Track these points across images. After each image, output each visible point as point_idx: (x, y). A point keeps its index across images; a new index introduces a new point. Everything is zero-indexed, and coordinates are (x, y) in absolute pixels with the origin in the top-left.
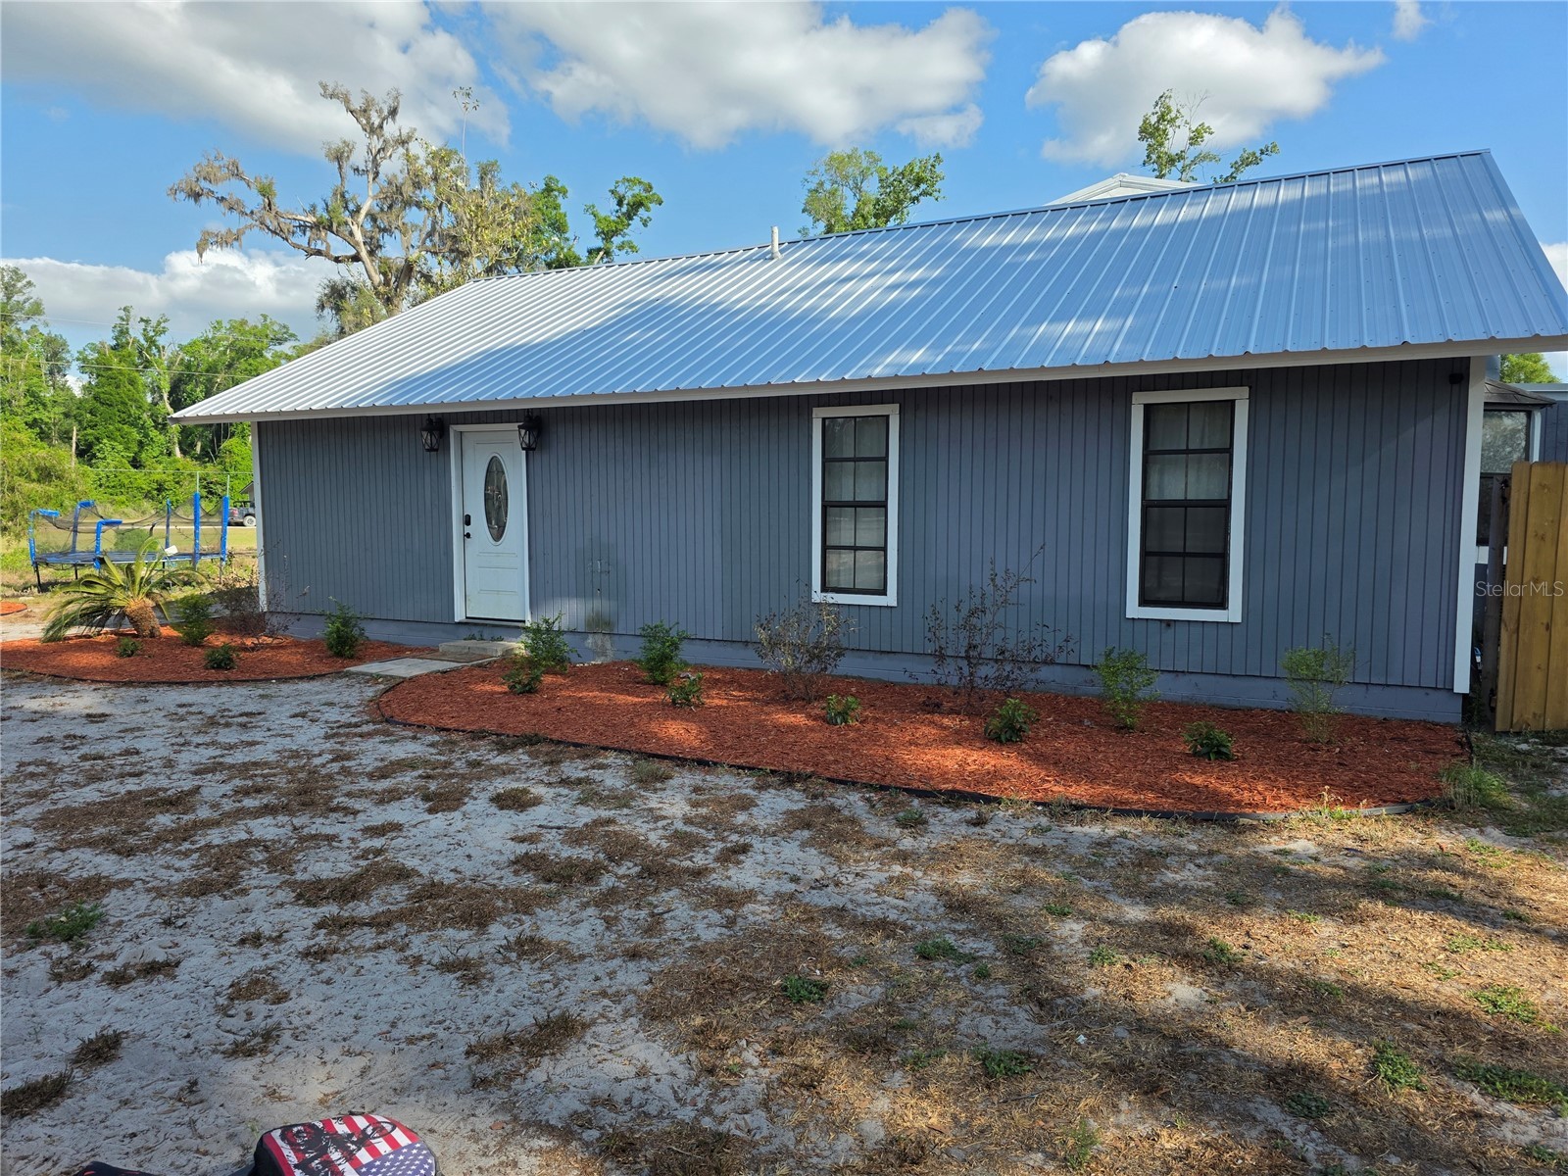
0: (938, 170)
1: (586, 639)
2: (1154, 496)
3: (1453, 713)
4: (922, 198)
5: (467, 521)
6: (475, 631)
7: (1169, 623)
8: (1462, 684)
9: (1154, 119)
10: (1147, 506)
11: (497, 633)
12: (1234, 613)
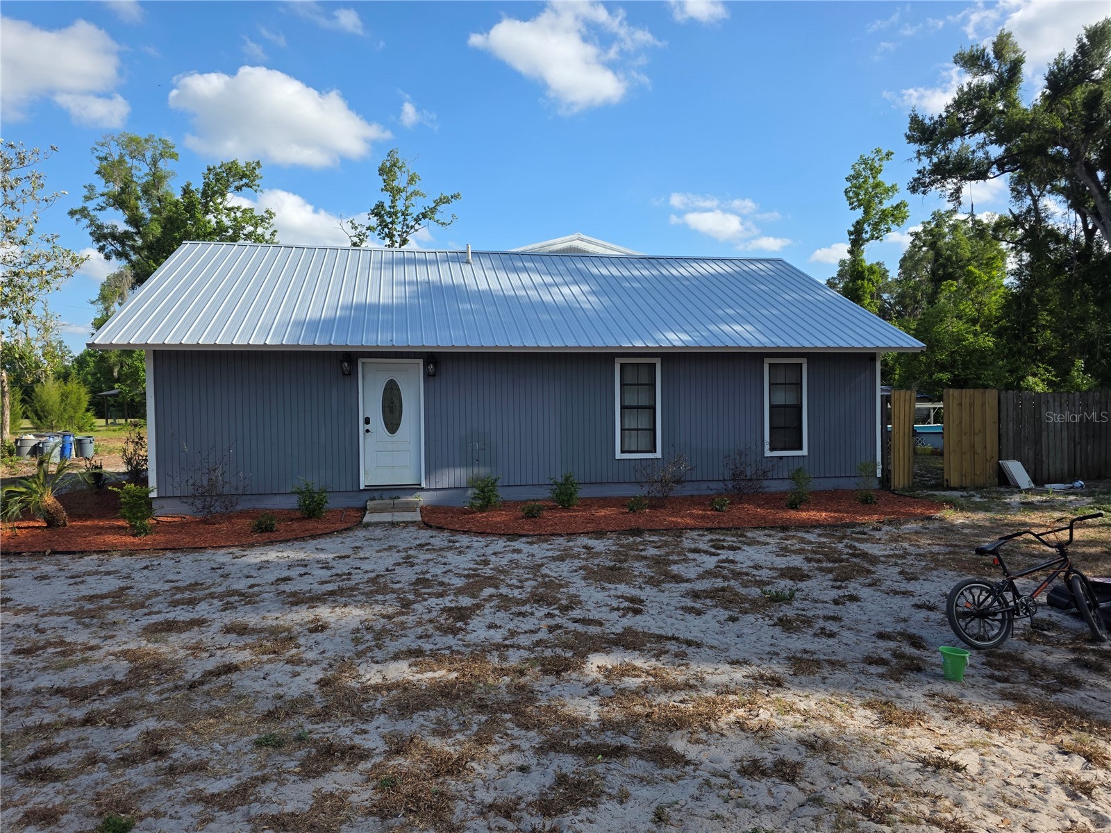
0: (257, 172)
1: (467, 491)
2: (773, 403)
3: (875, 484)
4: (244, 188)
5: (367, 421)
6: (376, 494)
7: (781, 458)
8: (879, 475)
9: (388, 164)
10: (771, 407)
11: (395, 494)
12: (805, 452)
